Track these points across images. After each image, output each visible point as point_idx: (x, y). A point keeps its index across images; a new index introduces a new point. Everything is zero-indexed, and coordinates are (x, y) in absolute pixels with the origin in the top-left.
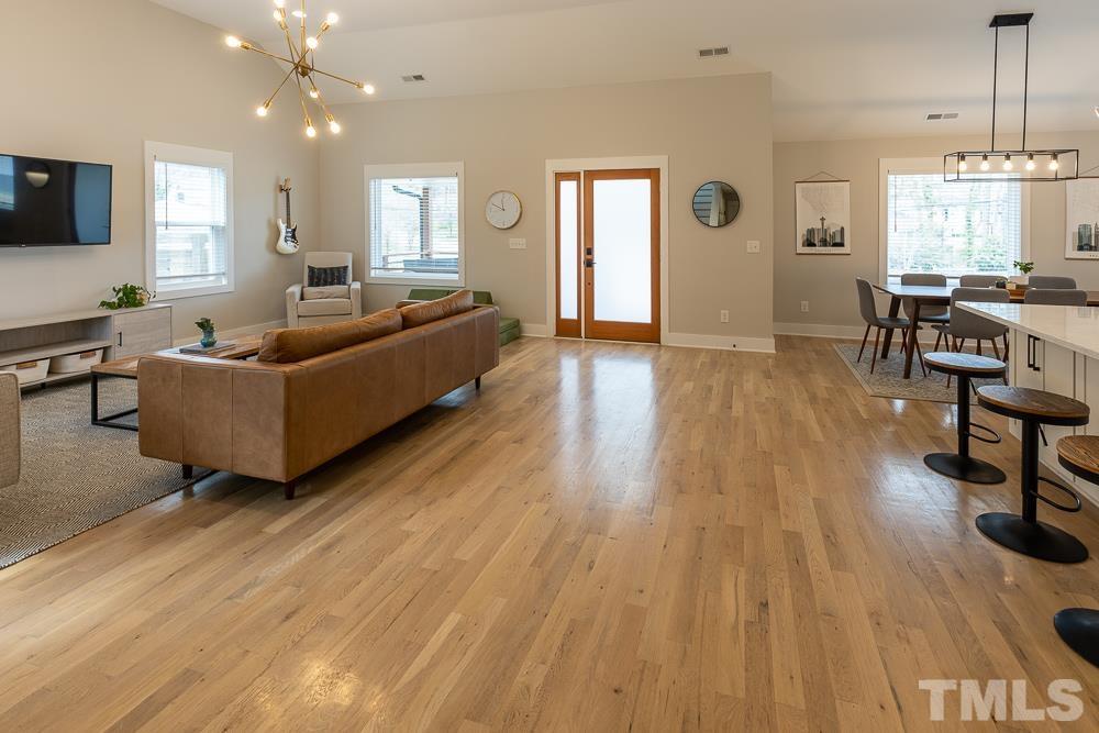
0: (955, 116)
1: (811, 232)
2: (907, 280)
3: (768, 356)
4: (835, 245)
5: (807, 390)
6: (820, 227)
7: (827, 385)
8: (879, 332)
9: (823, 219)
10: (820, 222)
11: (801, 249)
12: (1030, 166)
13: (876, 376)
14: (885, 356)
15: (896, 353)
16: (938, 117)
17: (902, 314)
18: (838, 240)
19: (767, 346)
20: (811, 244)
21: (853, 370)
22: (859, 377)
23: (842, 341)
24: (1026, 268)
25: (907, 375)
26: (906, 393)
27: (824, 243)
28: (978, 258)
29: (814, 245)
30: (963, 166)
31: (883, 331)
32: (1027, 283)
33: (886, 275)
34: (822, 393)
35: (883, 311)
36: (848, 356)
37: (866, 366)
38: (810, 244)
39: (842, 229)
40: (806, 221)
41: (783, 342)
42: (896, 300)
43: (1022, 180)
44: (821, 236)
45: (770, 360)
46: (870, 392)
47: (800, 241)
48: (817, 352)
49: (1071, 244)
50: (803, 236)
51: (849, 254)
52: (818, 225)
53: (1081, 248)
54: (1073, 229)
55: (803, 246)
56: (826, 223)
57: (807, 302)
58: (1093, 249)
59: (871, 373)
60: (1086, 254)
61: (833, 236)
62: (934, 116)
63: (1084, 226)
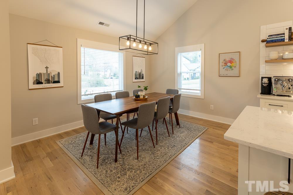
0: (108, 25)
1: (39, 75)
2: (98, 99)
4: (55, 82)
9: (47, 68)
10: (45, 69)
11: (32, 86)
16: (103, 24)
18: (56, 79)
27: (48, 81)
29: (42, 83)
30: (128, 43)
33: (81, 95)
38: (39, 82)
39: (59, 73)
40: (35, 68)
44: (46, 77)
47: (31, 81)
49: (134, 77)
50: (34, 77)
51: (63, 87)
52: (44, 71)
53: (136, 79)
54: (134, 73)
55: (33, 84)
56: (49, 70)
57: (37, 118)
58: (138, 79)
59: (97, 168)
60: (137, 80)
61: (53, 77)
62: (101, 23)
63: (136, 72)
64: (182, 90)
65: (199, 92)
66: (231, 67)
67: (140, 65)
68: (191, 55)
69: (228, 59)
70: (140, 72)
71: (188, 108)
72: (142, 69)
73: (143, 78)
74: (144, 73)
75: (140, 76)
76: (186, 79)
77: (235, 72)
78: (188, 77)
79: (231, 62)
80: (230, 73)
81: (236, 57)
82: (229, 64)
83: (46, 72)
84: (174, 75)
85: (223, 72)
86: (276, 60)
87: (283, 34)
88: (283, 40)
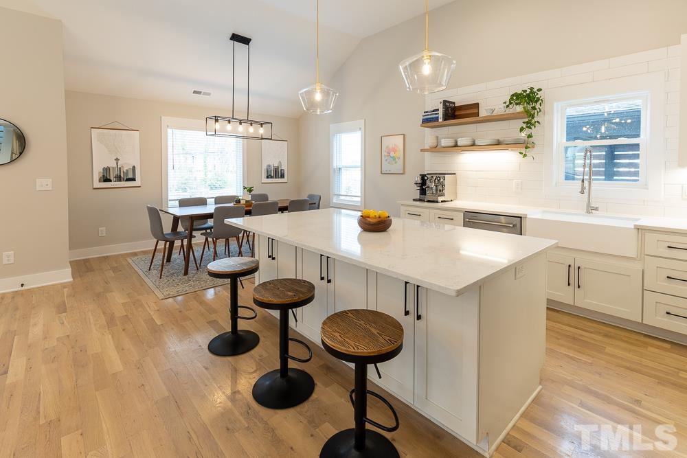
0: (209, 94)
1: (107, 170)
2: (183, 203)
3: (64, 286)
4: (128, 180)
5: (104, 313)
6: (115, 165)
7: (123, 301)
8: (165, 245)
9: (117, 160)
10: (115, 161)
11: (97, 184)
12: (251, 130)
13: (164, 280)
14: (169, 260)
15: (177, 256)
16: (200, 93)
17: (180, 228)
18: (130, 176)
19: (64, 276)
20: (107, 180)
21: (146, 280)
22: (151, 285)
23: (135, 254)
24: (250, 190)
25: (186, 273)
26: (187, 288)
27: (119, 178)
28: (210, 183)
29: (110, 181)
30: (218, 126)
31: (168, 243)
32: (250, 199)
33: (167, 200)
34: (119, 312)
35: (167, 228)
36: (140, 266)
37: (155, 272)
39: (134, 167)
40: (102, 160)
41: (82, 268)
42: (176, 219)
43: (247, 137)
44: (116, 173)
45: (66, 290)
46: (161, 296)
47: (96, 177)
48: (114, 269)
49: (264, 174)
50: (100, 173)
51: (139, 187)
52: (112, 164)
53: (268, 177)
54: (265, 167)
55: (100, 182)
56: (120, 162)
57: (105, 228)
58: (272, 177)
59: (161, 278)
60: (270, 180)
61: (126, 173)
62: (196, 92)
63: (269, 166)
64: (342, 198)
65: (359, 199)
66: (394, 158)
67: (276, 154)
69: (390, 146)
70: (276, 165)
72: (280, 162)
73: (282, 176)
74: (285, 167)
75: (276, 173)
77: (397, 166)
79: (395, 150)
80: (393, 167)
81: (399, 141)
82: (392, 154)
83: (116, 165)
85: (387, 166)
86: (436, 149)
87: (438, 110)
88: (437, 119)
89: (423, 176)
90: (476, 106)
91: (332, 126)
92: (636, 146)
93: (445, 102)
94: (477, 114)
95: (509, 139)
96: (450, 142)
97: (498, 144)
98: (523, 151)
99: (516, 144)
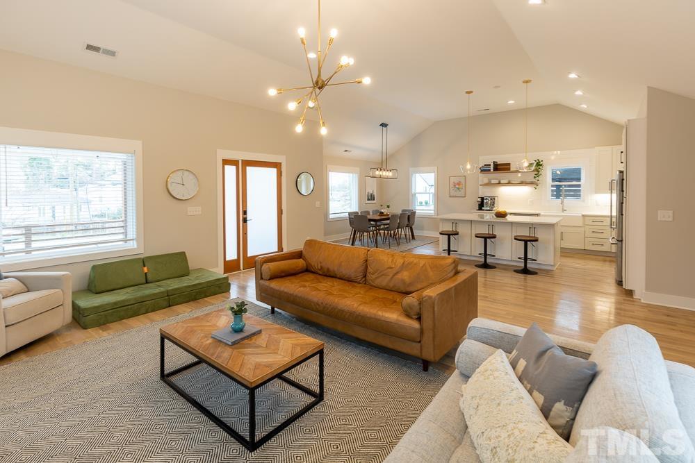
49: (366, 198)
60: (369, 202)
62: (346, 151)
63: (368, 193)
64: (417, 211)
65: (432, 212)
66: (458, 189)
67: (372, 187)
68: (425, 175)
69: (456, 182)
70: (371, 192)
71: (422, 228)
72: (373, 190)
73: (374, 200)
74: (375, 194)
75: (371, 198)
76: (424, 204)
77: (461, 193)
78: (428, 200)
79: (459, 184)
80: (458, 193)
81: (462, 180)
82: (457, 186)
84: (408, 194)
85: (453, 193)
86: (489, 184)
87: (490, 165)
88: (489, 170)
89: (482, 199)
90: (509, 164)
91: (411, 169)
92: (579, 186)
93: (494, 162)
94: (509, 169)
95: (528, 181)
96: (497, 182)
97: (522, 183)
98: (535, 186)
99: (532, 183)
